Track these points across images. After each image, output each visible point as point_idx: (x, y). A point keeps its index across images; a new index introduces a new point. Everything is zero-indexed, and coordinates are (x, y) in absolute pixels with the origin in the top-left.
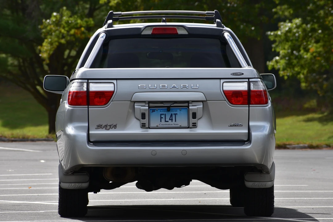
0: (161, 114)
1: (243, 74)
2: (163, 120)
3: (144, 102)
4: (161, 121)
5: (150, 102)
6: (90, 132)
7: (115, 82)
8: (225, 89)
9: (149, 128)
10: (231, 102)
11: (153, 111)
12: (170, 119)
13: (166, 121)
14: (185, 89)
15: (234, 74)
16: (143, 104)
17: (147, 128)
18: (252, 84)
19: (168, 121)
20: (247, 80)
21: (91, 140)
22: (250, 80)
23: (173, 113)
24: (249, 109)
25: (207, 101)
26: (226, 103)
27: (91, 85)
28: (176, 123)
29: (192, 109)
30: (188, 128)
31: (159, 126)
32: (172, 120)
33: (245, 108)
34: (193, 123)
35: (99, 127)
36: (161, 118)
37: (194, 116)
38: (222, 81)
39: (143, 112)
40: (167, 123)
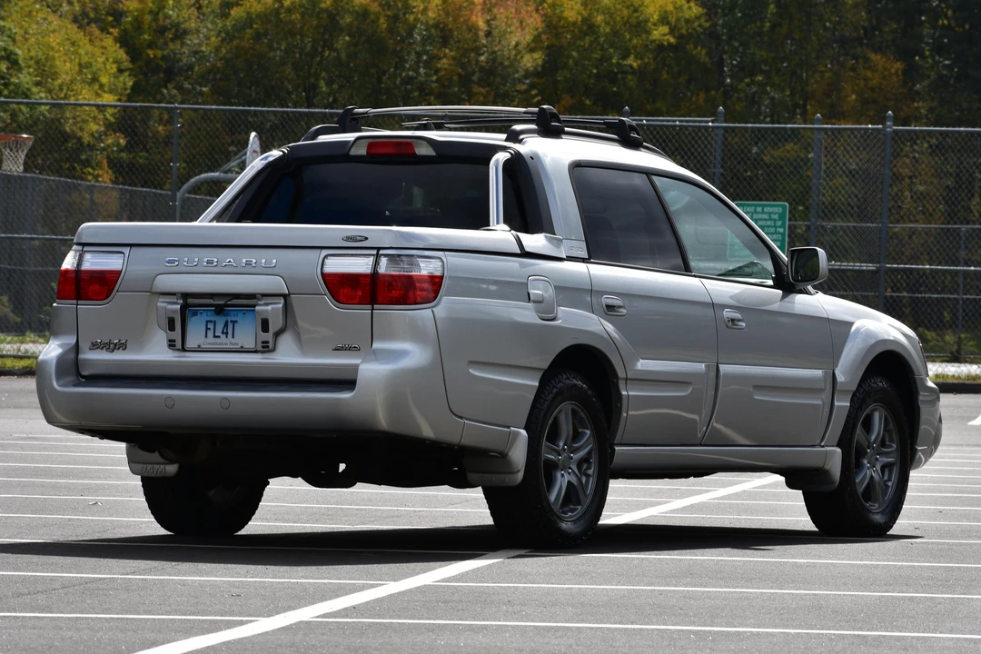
0: (207, 322)
1: (366, 239)
2: (210, 333)
3: (174, 294)
4: (206, 336)
5: (185, 296)
6: (81, 356)
7: (126, 250)
8: (328, 269)
9: (183, 349)
10: (337, 298)
11: (195, 314)
12: (223, 333)
13: (215, 336)
14: (248, 269)
15: (348, 239)
16: (173, 299)
17: (179, 350)
18: (384, 261)
19: (219, 337)
20: (375, 252)
21: (85, 373)
22: (381, 252)
23: (229, 319)
24: (372, 313)
25: (290, 294)
26: (328, 299)
27: (88, 257)
28: (233, 341)
29: (259, 312)
30: (256, 352)
31: (203, 346)
32: (227, 333)
33: (365, 311)
34: (263, 342)
35: (95, 346)
36: (207, 329)
37: (265, 326)
38: (325, 252)
39: (171, 315)
40: (217, 340)
